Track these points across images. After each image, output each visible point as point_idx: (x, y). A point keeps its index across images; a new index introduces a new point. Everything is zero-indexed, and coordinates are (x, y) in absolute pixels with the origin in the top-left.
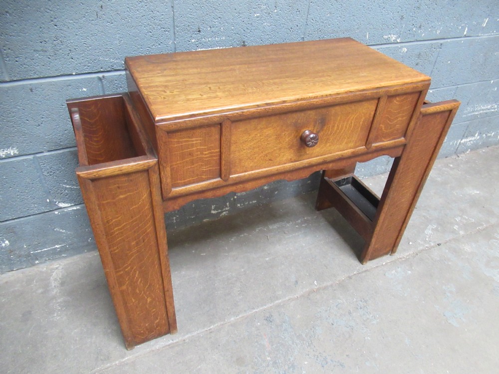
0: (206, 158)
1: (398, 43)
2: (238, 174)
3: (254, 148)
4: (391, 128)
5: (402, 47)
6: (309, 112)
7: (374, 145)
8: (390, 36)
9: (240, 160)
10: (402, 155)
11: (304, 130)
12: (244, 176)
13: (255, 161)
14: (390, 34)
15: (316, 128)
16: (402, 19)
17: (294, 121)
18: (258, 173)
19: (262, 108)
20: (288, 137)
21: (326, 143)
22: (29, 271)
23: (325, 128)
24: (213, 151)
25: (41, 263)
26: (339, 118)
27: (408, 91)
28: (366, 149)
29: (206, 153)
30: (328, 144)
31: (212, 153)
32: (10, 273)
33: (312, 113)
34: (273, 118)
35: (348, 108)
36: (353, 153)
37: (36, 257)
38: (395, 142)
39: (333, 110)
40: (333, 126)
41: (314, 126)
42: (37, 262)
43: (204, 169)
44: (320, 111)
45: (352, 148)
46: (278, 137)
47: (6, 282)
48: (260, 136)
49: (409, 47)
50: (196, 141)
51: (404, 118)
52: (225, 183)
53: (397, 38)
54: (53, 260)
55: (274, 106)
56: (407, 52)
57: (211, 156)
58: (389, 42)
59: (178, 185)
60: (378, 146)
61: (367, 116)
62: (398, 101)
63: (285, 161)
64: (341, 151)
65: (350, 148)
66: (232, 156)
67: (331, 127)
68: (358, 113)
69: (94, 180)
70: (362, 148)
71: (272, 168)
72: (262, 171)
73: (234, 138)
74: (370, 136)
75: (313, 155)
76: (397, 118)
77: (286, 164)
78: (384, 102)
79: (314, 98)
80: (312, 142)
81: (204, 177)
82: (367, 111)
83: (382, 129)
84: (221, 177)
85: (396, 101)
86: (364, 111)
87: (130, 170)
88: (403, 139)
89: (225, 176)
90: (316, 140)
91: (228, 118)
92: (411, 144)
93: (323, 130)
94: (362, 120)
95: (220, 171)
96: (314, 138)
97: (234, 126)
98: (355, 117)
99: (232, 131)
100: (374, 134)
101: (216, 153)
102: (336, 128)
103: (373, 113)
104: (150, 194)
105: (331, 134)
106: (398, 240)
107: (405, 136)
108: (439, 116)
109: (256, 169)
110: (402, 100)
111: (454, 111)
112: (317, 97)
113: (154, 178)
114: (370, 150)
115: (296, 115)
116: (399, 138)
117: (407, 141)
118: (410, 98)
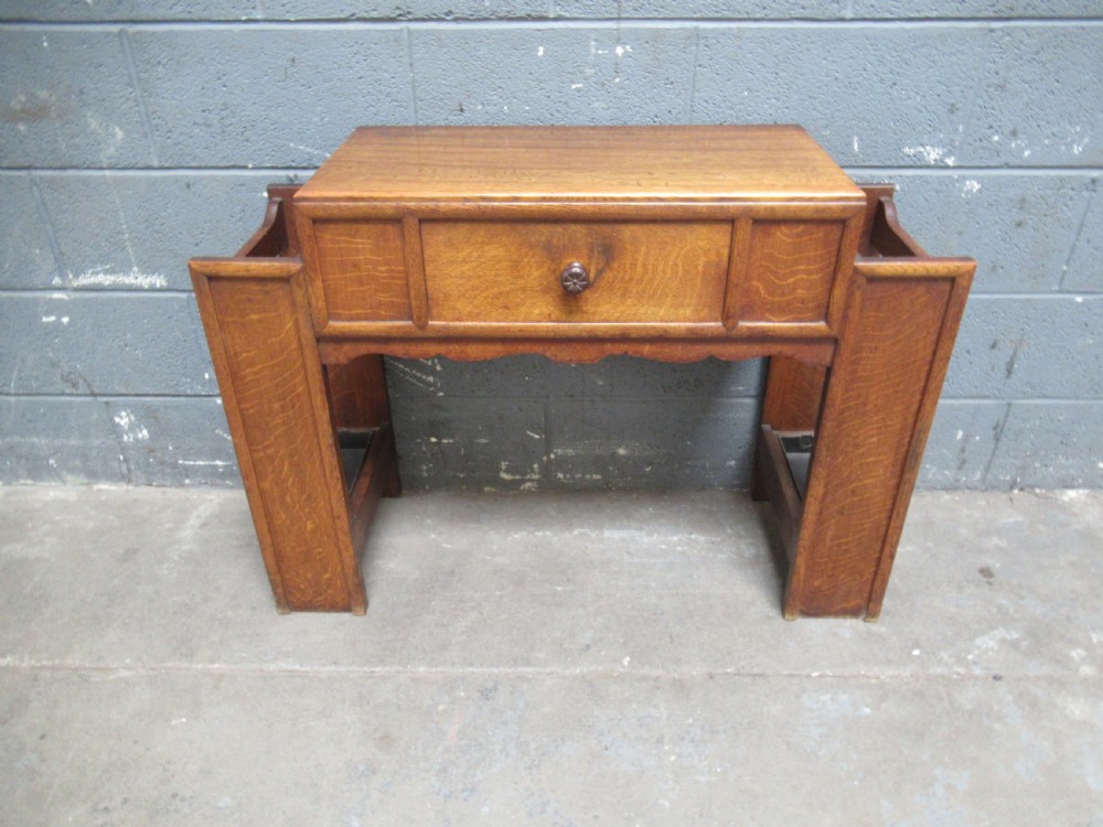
0: (383, 278)
1: (947, 167)
2: (445, 320)
3: (470, 277)
4: (783, 294)
5: (965, 178)
6: (573, 227)
7: (745, 324)
8: (922, 149)
9: (447, 296)
10: (833, 362)
11: (569, 261)
12: (456, 328)
13: (476, 302)
14: (922, 145)
15: (594, 263)
16: (952, 112)
17: (543, 239)
18: (482, 328)
19: (474, 205)
20: (535, 273)
21: (623, 296)
22: (174, 493)
23: (616, 266)
24: (393, 267)
25: (193, 485)
26: (643, 249)
27: (806, 215)
28: (723, 330)
29: (383, 269)
30: (629, 301)
31: (392, 271)
32: (147, 489)
33: (579, 230)
34: (500, 227)
35: (660, 232)
36: (691, 330)
37: (187, 472)
38: (800, 328)
39: (627, 232)
40: (634, 265)
41: (590, 258)
42: (187, 481)
43: (383, 297)
44: (596, 227)
45: (689, 321)
46: (516, 266)
47: (136, 500)
48: (479, 256)
49: (986, 181)
50: (362, 244)
51: (815, 277)
52: (419, 334)
53: (945, 155)
54: (212, 485)
55: (495, 204)
56: (980, 191)
57: (393, 278)
58: (923, 163)
59: (338, 318)
60: (755, 328)
61: (713, 257)
62: (787, 236)
63: (539, 316)
64: (662, 321)
65: (685, 321)
66: (429, 284)
67: (628, 266)
68: (688, 247)
69: (212, 278)
70: (715, 325)
71: (511, 324)
72: (490, 327)
73: (429, 252)
74: (729, 300)
75: (597, 317)
76: (794, 273)
77: (539, 322)
78: (745, 230)
79: (578, 199)
80: (575, 284)
81: (382, 312)
82: (709, 244)
83: (758, 291)
84: (411, 318)
85: (782, 235)
86: (701, 243)
87: (261, 273)
88: (821, 324)
89: (419, 319)
90: (583, 280)
91: (412, 212)
92: (850, 339)
93: (611, 269)
94: (701, 263)
95: (410, 308)
96: (576, 276)
97: (426, 228)
98: (683, 252)
99: (424, 238)
100: (736, 300)
101: (399, 272)
102: (639, 269)
103: (725, 252)
104: (296, 323)
105: (631, 279)
106: (877, 584)
107: (826, 317)
108: (921, 289)
109: (479, 320)
110: (799, 236)
111: (962, 282)
112: (584, 199)
113: (299, 294)
114: (734, 333)
115: (545, 229)
116: (811, 321)
117: (834, 332)
118: (819, 233)
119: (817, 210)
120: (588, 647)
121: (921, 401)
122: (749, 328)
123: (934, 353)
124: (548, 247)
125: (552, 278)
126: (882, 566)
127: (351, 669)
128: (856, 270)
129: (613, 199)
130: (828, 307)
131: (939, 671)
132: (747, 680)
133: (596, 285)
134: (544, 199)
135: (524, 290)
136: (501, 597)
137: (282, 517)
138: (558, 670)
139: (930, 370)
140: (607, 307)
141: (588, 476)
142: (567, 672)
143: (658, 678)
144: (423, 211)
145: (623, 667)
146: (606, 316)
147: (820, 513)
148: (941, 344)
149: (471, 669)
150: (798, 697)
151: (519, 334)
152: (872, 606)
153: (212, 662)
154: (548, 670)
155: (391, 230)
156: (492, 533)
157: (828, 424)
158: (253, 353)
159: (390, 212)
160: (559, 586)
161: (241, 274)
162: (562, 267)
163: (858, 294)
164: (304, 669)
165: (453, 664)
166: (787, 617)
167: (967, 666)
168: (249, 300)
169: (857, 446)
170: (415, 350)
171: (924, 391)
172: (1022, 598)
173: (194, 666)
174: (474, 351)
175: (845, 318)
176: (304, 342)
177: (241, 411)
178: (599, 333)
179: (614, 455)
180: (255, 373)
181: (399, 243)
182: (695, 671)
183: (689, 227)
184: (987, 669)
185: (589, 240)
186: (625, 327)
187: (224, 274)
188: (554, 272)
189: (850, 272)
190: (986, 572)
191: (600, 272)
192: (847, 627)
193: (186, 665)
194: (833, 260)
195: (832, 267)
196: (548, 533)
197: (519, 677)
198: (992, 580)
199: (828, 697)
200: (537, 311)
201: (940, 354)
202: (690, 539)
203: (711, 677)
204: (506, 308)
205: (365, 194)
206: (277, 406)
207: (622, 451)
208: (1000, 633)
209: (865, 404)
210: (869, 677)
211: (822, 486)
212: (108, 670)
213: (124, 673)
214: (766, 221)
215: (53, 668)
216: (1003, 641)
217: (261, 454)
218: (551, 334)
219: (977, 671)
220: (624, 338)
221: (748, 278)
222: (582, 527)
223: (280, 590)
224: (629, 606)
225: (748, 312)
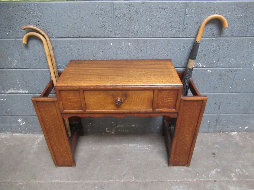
1: (204, 67)
2: (90, 110)
3: (96, 101)
4: (165, 104)
6: (118, 91)
7: (157, 110)
9: (90, 105)
10: (177, 117)
12: (92, 111)
13: (97, 106)
15: (123, 98)
18: (98, 111)
19: (95, 87)
20: (110, 100)
21: (130, 104)
25: (36, 134)
26: (134, 95)
27: (169, 89)
28: (152, 111)
29: (75, 100)
30: (131, 106)
31: (77, 100)
32: (26, 134)
33: (120, 92)
34: (101, 92)
35: (137, 92)
36: (145, 111)
37: (35, 131)
38: (169, 110)
39: (130, 92)
41: (122, 97)
43: (75, 105)
44: (123, 91)
45: (145, 109)
46: (105, 99)
48: (97, 97)
50: (71, 95)
51: (172, 100)
52: (84, 112)
55: (100, 87)
57: (78, 101)
59: (66, 109)
60: (160, 111)
61: (149, 97)
62: (166, 93)
63: (111, 109)
64: (139, 109)
65: (144, 109)
66: (86, 103)
67: (131, 99)
68: (144, 95)
69: (36, 102)
70: (150, 110)
71: (105, 110)
72: (100, 111)
73: (86, 96)
74: (153, 105)
75: (124, 109)
76: (168, 100)
77: (111, 110)
78: (156, 92)
79: (119, 86)
80: (119, 103)
81: (76, 108)
82: (149, 94)
83: (160, 103)
84: (82, 109)
85: (165, 92)
86: (147, 94)
87: (48, 101)
88: (174, 110)
89: (84, 110)
90: (120, 103)
91: (81, 89)
92: (181, 113)
93: (127, 99)
94: (147, 98)
95: (82, 107)
96: (119, 102)
97: (85, 92)
98: (143, 96)
99: (84, 94)
100: (155, 105)
101: (79, 100)
102: (133, 99)
103: (152, 96)
104: (57, 110)
105: (131, 101)
106: (189, 160)
107: (175, 108)
108: (196, 103)
109: (98, 110)
110: (168, 93)
111: (205, 102)
112: (120, 86)
113: (57, 105)
114: (155, 112)
115: (112, 92)
116: (172, 109)
117: (177, 111)
118: (173, 92)
119: (172, 88)
120: (125, 175)
121: (197, 124)
122: (158, 111)
123: (199, 115)
124: (112, 95)
125: (114, 101)
126: (190, 156)
127: (72, 181)
128: (181, 99)
129: (126, 86)
130: (175, 106)
131: (202, 179)
132: (160, 183)
133: (124, 103)
134: (111, 86)
135: (108, 103)
136: (106, 162)
137: (55, 148)
138: (118, 181)
139: (199, 118)
140: (127, 107)
141: (126, 131)
142: (120, 181)
143: (140, 183)
144: (84, 89)
145: (133, 180)
146: (126, 109)
147: (176, 146)
148: (201, 113)
149: (99, 181)
150: (171, 187)
151: (107, 112)
152: (188, 164)
153: (40, 180)
154: (116, 181)
155: (77, 92)
156: (104, 145)
157: (177, 129)
158: (47, 116)
159: (76, 89)
160: (119, 159)
161: (43, 101)
162: (116, 99)
163: (182, 104)
164: (61, 181)
165: (95, 180)
166: (169, 166)
167: (208, 178)
168: (45, 106)
169: (183, 133)
170: (84, 116)
171: (198, 122)
172: (221, 160)
173: (36, 181)
174: (97, 115)
175: (179, 109)
176: (58, 114)
177: (45, 128)
178: (125, 112)
179: (131, 126)
180: (48, 120)
181: (79, 95)
182: (148, 181)
183: (144, 91)
184: (213, 179)
185: (122, 94)
186: (130, 111)
187: (39, 101)
188: (114, 100)
189: (180, 100)
190: (214, 154)
191: (124, 100)
192: (183, 168)
193: (34, 181)
194: (176, 97)
195: (176, 99)
196: (117, 145)
197: (109, 183)
198: (215, 156)
199: (178, 187)
200: (110, 108)
201: (201, 115)
202: (148, 146)
203: (152, 182)
204: (104, 107)
205: (71, 85)
206: (53, 126)
207: (133, 126)
208: (216, 169)
209: (185, 125)
210: (187, 181)
211: (176, 141)
212: (17, 183)
213: (21, 183)
214: (161, 90)
215: (4, 182)
216: (217, 171)
217: (50, 136)
218: (114, 112)
219: (211, 179)
220: (130, 113)
221: (157, 101)
222: (125, 143)
223: (55, 163)
224: (135, 164)
225: (158, 107)
